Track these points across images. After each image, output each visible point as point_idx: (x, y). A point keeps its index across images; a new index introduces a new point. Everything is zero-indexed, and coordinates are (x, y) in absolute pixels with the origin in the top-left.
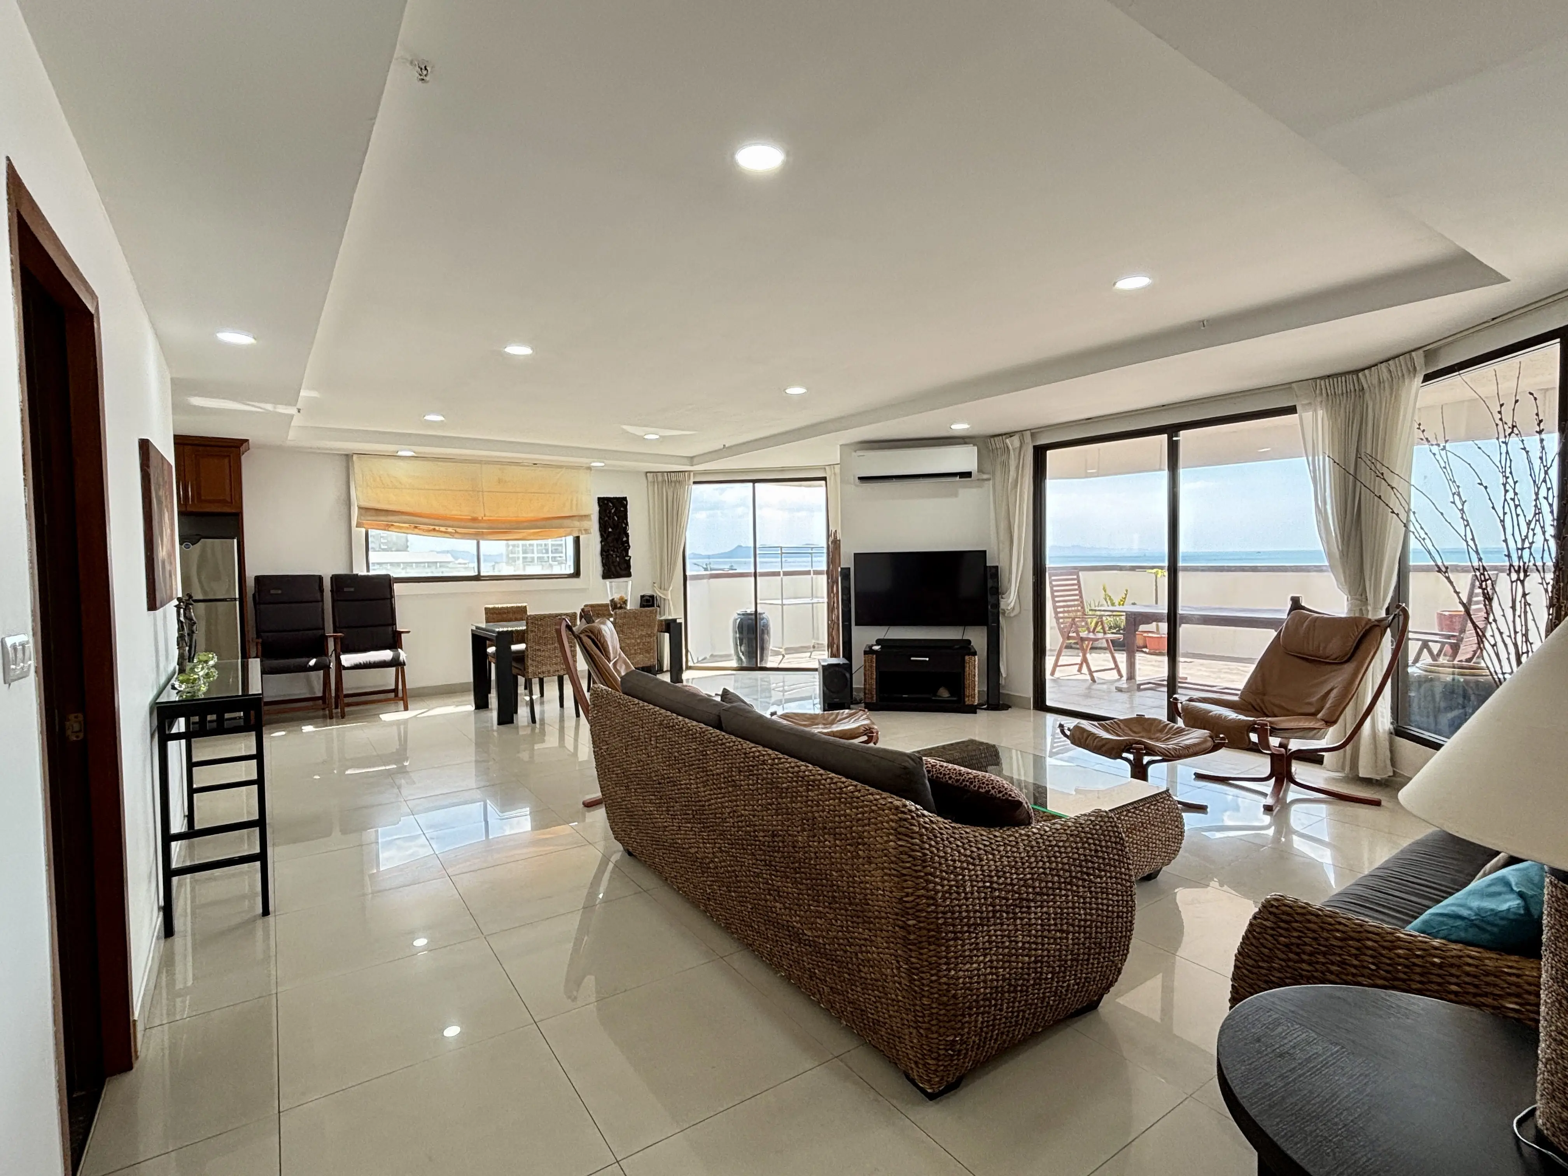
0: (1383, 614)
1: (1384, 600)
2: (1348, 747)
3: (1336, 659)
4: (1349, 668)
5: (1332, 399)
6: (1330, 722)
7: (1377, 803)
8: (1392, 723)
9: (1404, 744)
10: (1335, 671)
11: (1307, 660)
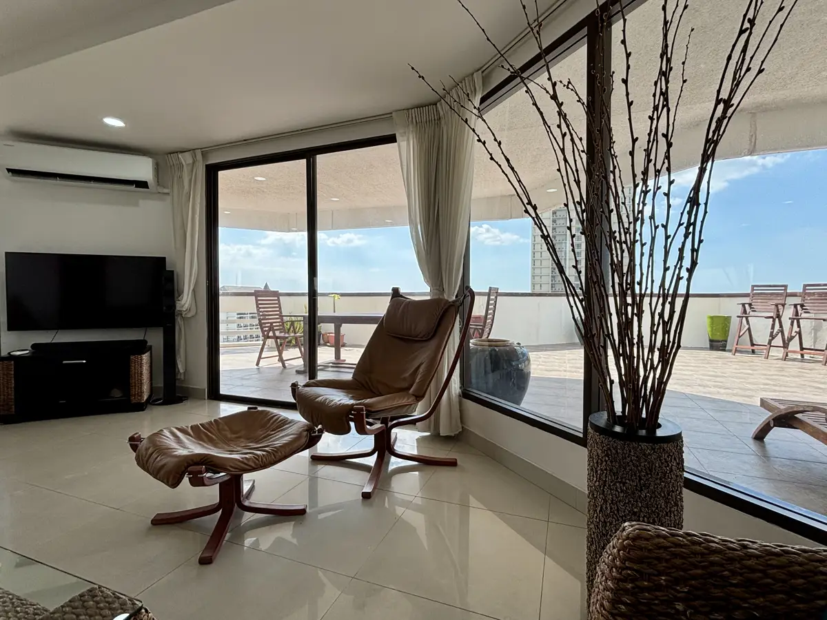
0: (454, 298)
1: (455, 287)
2: (432, 417)
3: (422, 338)
4: (433, 344)
5: (419, 126)
6: (419, 397)
7: (452, 464)
8: (461, 388)
9: (469, 404)
10: (422, 347)
11: (401, 339)
